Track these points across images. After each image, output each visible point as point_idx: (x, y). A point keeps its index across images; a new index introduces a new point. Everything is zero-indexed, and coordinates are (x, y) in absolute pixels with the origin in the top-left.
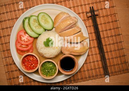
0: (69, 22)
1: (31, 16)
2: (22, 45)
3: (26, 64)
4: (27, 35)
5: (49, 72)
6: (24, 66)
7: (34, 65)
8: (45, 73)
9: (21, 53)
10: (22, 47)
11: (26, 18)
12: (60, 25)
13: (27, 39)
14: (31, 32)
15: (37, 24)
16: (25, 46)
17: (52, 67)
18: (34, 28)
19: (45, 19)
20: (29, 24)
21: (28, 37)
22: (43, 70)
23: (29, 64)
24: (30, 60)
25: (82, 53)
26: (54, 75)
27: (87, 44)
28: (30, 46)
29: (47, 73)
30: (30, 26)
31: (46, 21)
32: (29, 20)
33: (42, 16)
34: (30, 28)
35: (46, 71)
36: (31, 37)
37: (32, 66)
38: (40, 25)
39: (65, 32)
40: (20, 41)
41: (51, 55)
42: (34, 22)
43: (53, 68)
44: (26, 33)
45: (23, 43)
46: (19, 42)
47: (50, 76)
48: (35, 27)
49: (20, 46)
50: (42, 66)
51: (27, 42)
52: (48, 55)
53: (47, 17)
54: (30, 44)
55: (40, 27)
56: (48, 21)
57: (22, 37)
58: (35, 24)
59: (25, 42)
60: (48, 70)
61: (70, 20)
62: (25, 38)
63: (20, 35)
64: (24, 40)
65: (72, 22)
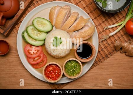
0: (64, 13)
1: (27, 28)
2: (35, 58)
3: (50, 76)
4: (34, 47)
5: (74, 71)
6: (50, 79)
7: (57, 72)
8: (71, 73)
9: (38, 66)
10: (35, 60)
11: (23, 33)
12: (57, 21)
13: (35, 51)
14: (35, 42)
15: (36, 32)
16: (38, 58)
17: (75, 65)
18: (36, 37)
19: (41, 23)
20: (30, 36)
21: (35, 48)
22: (68, 71)
23: (53, 74)
24: (52, 70)
25: (91, 34)
26: (80, 72)
27: (91, 23)
28: (42, 55)
29: (73, 73)
30: (31, 37)
31: (43, 24)
32: (27, 33)
33: (37, 21)
34: (32, 39)
35: (71, 72)
36: (38, 46)
37: (57, 73)
38: (39, 31)
39: (65, 24)
40: (30, 56)
41: (66, 52)
42: (33, 31)
43: (77, 66)
44: (31, 45)
45: (34, 56)
46: (30, 58)
47: (77, 74)
48: (36, 35)
49: (34, 61)
50: (65, 68)
51: (37, 53)
52: (63, 53)
53: (41, 20)
54: (41, 53)
55: (41, 33)
56: (44, 24)
57: (30, 51)
58: (35, 33)
59: (35, 54)
60: (72, 69)
61: (63, 11)
62: (33, 50)
63: (28, 51)
64: (34, 53)
65: (66, 11)
